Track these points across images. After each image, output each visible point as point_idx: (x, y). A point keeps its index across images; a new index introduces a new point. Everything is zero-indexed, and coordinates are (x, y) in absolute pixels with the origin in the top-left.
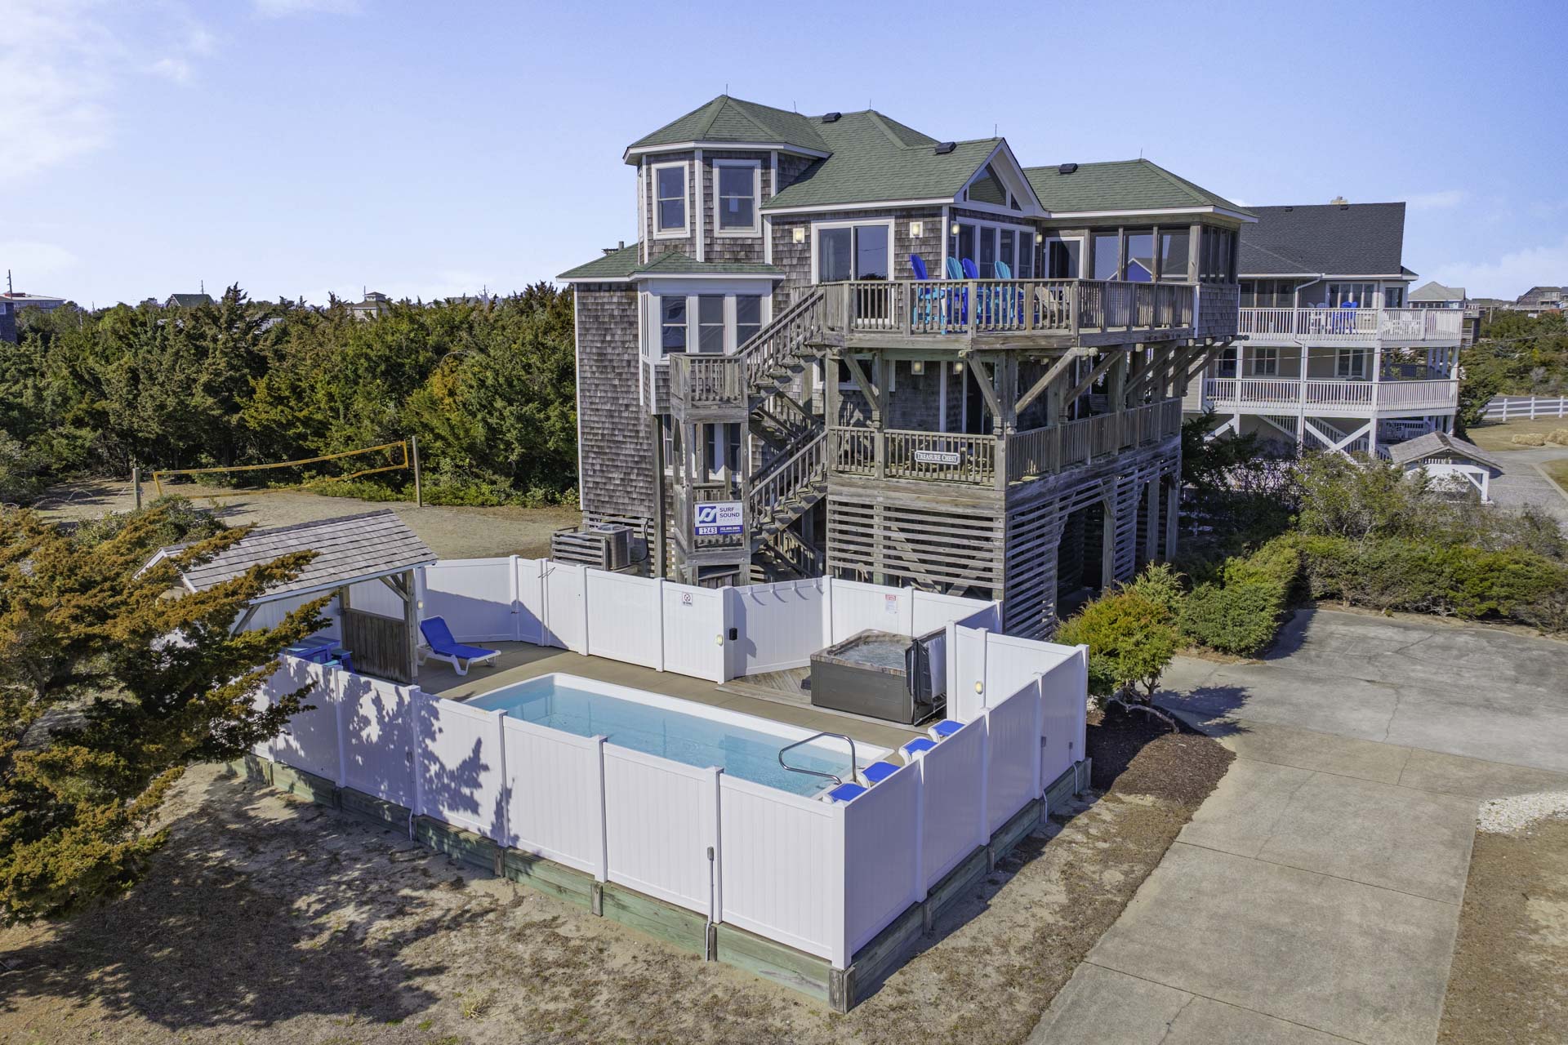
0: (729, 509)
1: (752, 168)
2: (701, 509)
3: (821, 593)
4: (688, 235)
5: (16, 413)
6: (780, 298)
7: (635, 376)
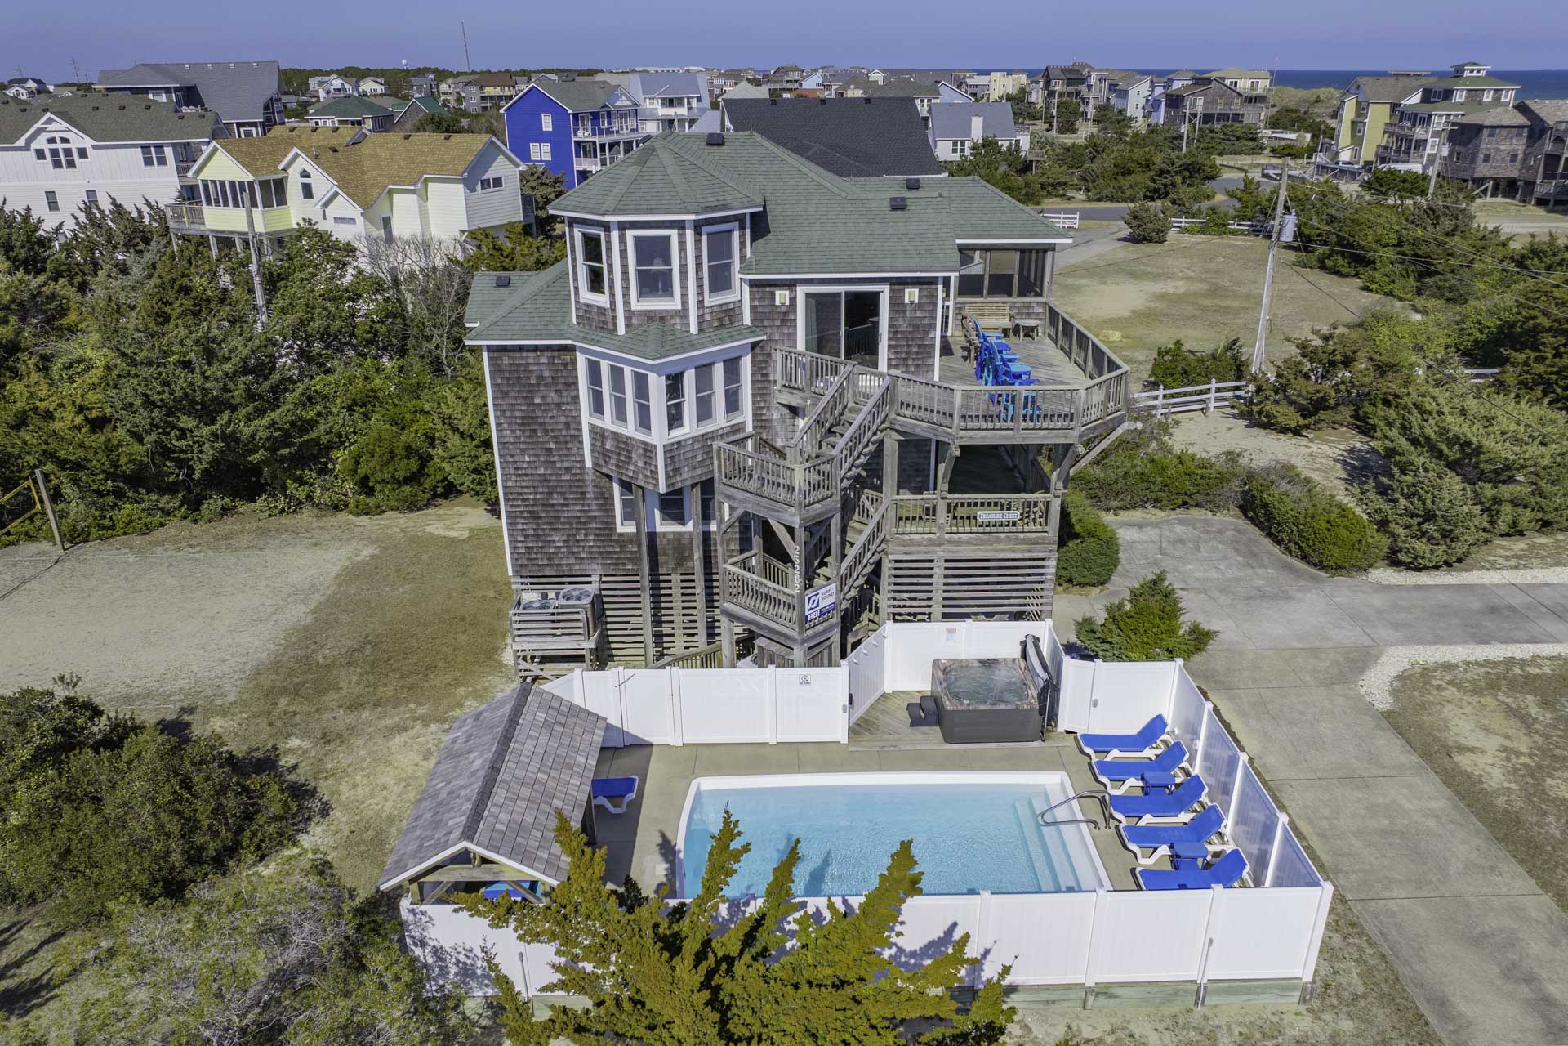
0: (827, 592)
1: (730, 232)
2: (810, 599)
3: (885, 637)
4: (679, 307)
6: (760, 358)
7: (578, 438)
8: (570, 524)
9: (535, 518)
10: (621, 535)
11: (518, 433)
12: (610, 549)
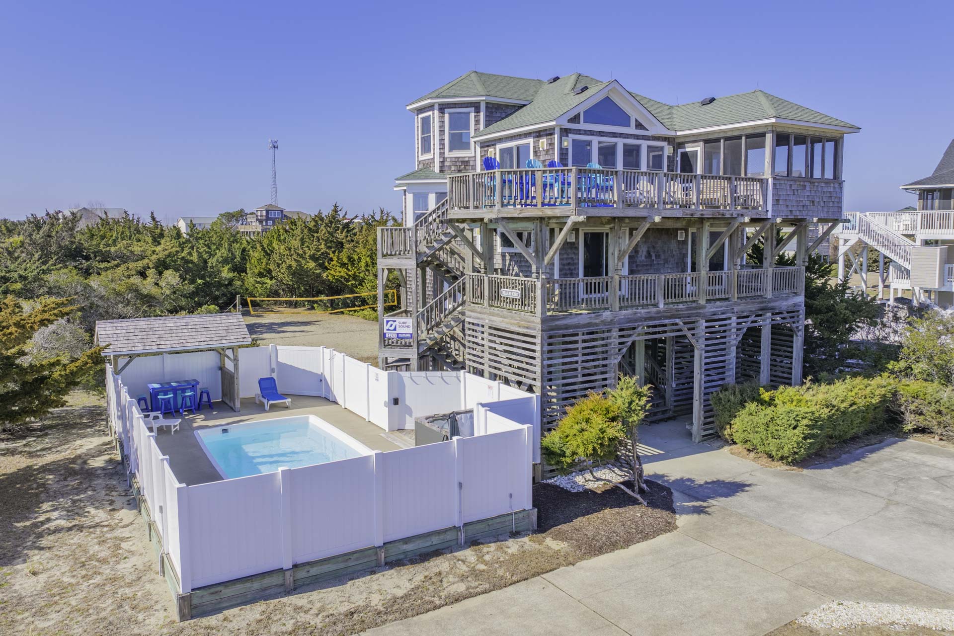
0: (403, 323)
1: (469, 113)
2: (388, 322)
3: (460, 381)
4: (432, 157)
5: (190, 265)
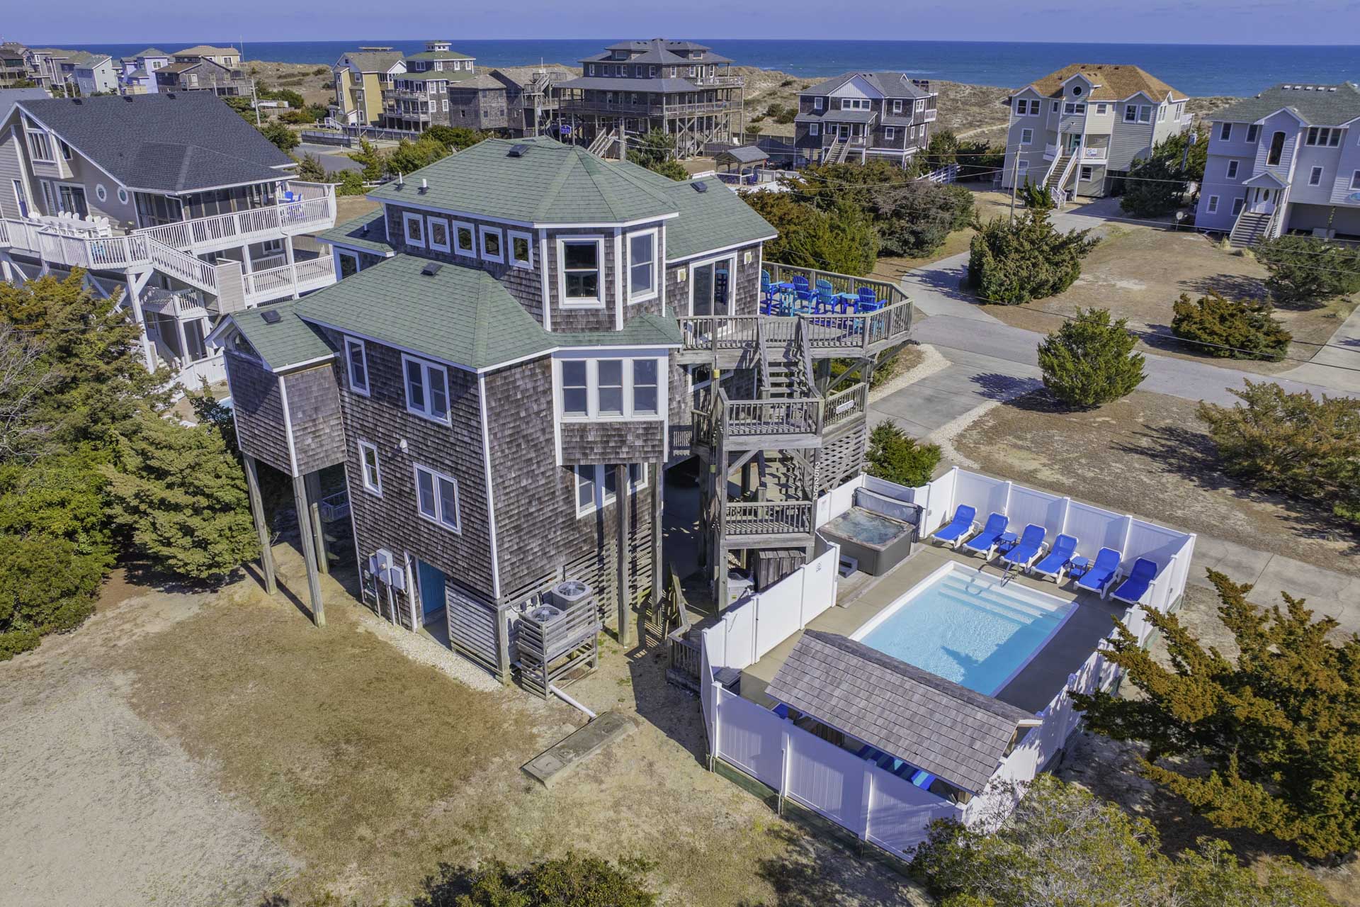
7: (550, 441)
8: (544, 526)
9: (517, 532)
10: (580, 520)
11: (507, 451)
12: (571, 538)
